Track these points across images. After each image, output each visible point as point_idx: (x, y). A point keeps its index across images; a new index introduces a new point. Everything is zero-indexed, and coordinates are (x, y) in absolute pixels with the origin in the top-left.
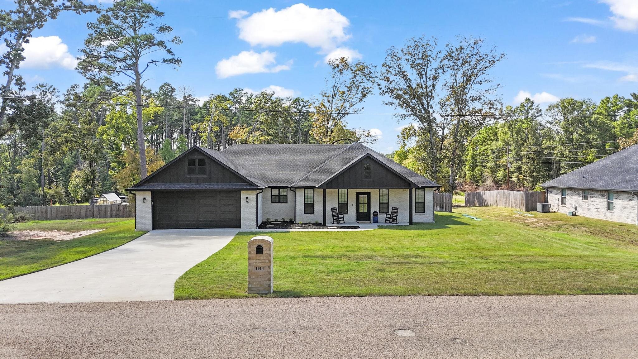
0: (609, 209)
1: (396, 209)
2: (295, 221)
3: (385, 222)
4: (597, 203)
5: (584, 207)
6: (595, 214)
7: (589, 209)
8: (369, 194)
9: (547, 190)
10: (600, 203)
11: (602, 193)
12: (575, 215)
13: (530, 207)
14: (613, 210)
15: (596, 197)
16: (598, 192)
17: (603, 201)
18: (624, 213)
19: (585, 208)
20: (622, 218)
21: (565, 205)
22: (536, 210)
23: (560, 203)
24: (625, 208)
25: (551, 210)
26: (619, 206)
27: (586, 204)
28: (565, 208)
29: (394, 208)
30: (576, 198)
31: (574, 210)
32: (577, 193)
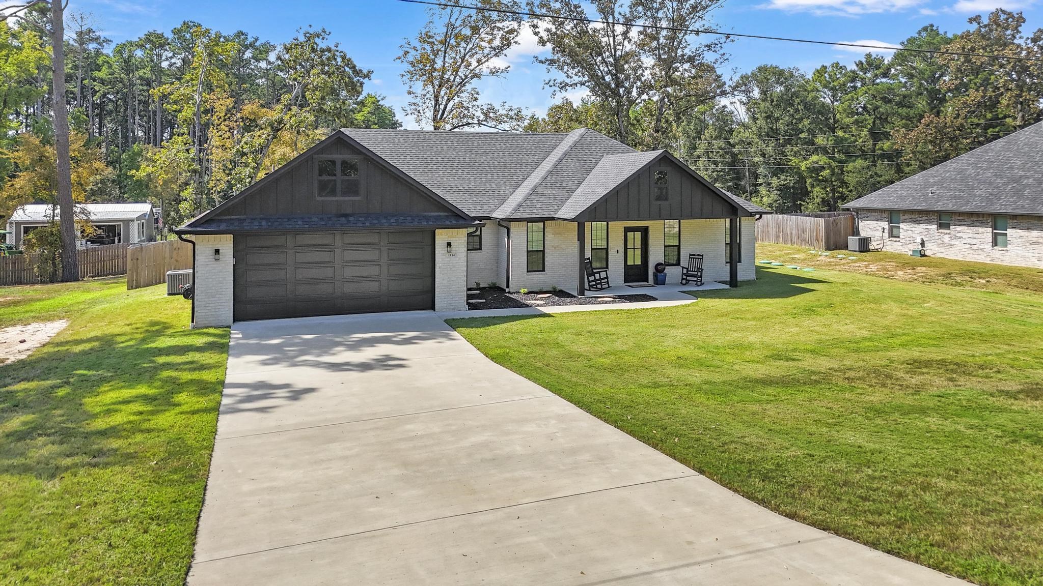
0: (996, 245)
1: (696, 257)
2: (508, 286)
3: (681, 283)
4: (970, 235)
5: (940, 241)
6: (966, 254)
7: (951, 246)
8: (645, 231)
9: (858, 213)
10: (976, 236)
11: (981, 219)
12: (924, 255)
13: (832, 243)
14: (1006, 246)
15: (968, 225)
16: (974, 218)
17: (986, 233)
18: (1031, 251)
19: (943, 244)
20: (1028, 259)
21: (898, 239)
22: (846, 247)
23: (886, 235)
24: (1034, 243)
25: (871, 247)
26: (1019, 240)
27: (945, 236)
28: (897, 243)
29: (694, 255)
30: (922, 226)
31: (920, 248)
32: (924, 218)
